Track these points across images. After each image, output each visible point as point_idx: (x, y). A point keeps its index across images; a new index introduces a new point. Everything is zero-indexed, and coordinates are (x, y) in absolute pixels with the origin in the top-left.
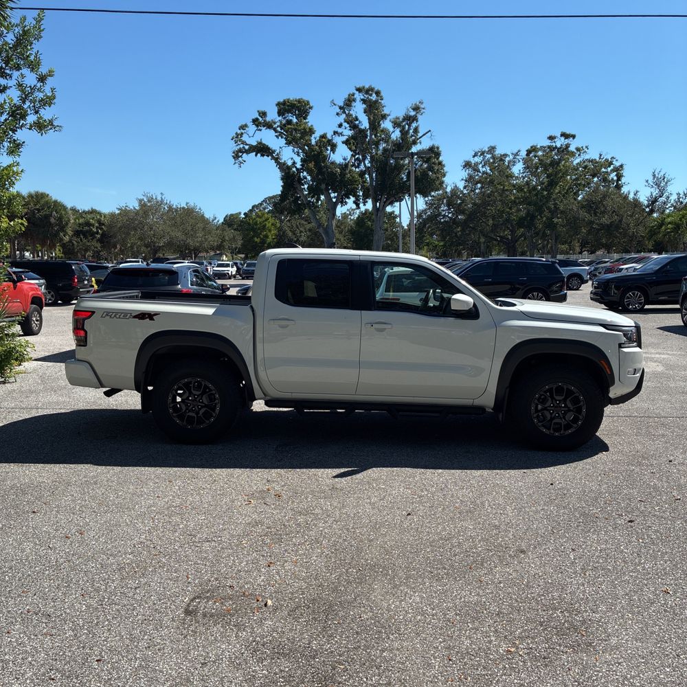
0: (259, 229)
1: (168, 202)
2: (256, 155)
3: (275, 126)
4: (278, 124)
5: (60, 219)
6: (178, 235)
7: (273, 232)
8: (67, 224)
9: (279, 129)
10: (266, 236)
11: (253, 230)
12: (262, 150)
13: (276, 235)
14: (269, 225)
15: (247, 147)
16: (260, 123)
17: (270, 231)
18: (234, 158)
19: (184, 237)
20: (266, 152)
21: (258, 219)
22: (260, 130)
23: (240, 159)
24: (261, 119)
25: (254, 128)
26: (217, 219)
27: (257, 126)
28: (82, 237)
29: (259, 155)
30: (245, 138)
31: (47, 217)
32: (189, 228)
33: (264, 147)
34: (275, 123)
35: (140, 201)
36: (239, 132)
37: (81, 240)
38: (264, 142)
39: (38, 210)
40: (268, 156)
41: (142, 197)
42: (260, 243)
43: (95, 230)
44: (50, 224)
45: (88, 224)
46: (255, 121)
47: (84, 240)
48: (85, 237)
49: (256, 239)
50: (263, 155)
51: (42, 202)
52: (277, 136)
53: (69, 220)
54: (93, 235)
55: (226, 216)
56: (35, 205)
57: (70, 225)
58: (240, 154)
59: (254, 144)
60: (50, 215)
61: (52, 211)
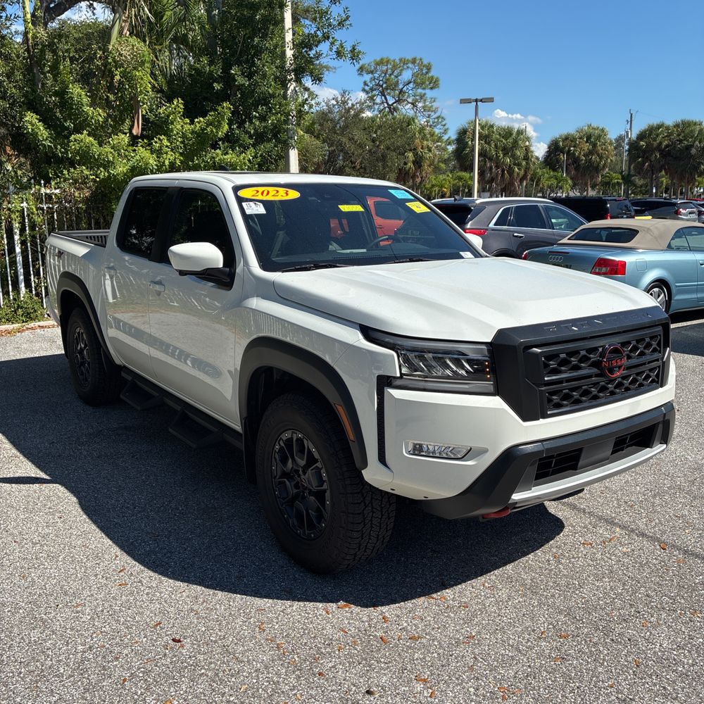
39: (681, 141)
44: (691, 155)
51: (687, 131)
56: (679, 135)
60: (692, 146)
61: (695, 142)
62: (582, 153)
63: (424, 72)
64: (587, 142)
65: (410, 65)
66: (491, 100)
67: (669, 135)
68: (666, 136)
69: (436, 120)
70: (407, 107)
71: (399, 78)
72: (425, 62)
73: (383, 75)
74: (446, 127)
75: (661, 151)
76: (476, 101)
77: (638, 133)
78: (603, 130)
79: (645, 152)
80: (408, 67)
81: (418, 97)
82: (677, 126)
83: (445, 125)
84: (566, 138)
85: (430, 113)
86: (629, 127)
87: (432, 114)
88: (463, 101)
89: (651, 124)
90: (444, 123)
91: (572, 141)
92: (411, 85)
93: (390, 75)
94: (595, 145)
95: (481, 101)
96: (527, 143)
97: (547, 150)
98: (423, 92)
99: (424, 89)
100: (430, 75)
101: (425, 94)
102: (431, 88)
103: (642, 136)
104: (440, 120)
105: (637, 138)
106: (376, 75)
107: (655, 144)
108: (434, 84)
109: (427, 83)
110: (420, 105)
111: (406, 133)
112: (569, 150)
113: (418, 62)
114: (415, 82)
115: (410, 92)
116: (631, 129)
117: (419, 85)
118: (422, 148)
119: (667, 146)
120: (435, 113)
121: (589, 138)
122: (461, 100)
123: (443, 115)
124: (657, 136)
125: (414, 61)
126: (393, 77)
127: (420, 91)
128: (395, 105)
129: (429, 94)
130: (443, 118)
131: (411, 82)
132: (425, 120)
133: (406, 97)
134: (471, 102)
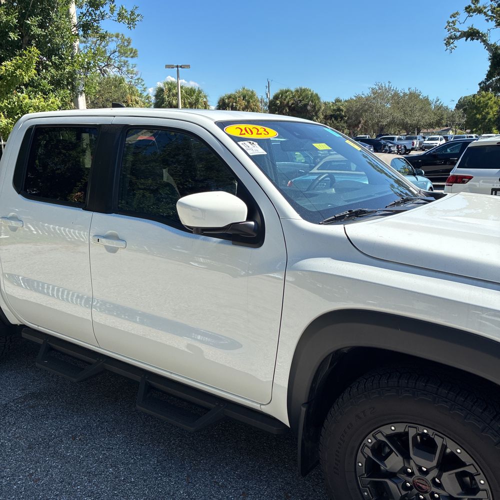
0: (482, 107)
1: (395, 89)
2: (466, 40)
3: (485, 10)
4: (489, 8)
5: (314, 107)
6: (399, 115)
7: (494, 109)
8: (319, 110)
9: (490, 13)
10: (488, 113)
11: (477, 108)
12: (473, 34)
13: (497, 112)
14: (490, 103)
15: (458, 34)
16: (472, 9)
17: (492, 108)
18: (446, 45)
19: (403, 117)
20: (476, 36)
21: (482, 99)
22: (471, 16)
23: (452, 45)
24: (473, 6)
25: (466, 14)
26: (439, 101)
27: (469, 12)
28: (333, 119)
29: (469, 39)
30: (457, 26)
31: (306, 105)
32: (409, 109)
33: (474, 32)
34: (485, 8)
35: (373, 89)
36: (451, 20)
37: (333, 122)
38: (474, 27)
39: (300, 101)
40: (477, 39)
41: (374, 87)
42: (482, 119)
43: (343, 114)
44: (308, 111)
45: (339, 110)
46: (468, 9)
47: (335, 122)
48: (336, 119)
49: (478, 116)
50: (472, 39)
51: (303, 95)
52: (487, 20)
53: (320, 107)
54: (342, 118)
55: (461, 98)
56: (299, 97)
57: (321, 111)
58: (452, 41)
59: (466, 30)
60: (308, 104)
61: (309, 101)
62: (241, 108)
63: (126, 44)
64: (243, 100)
65: (114, 38)
66: (188, 66)
67: (294, 97)
68: (292, 98)
69: (137, 81)
70: (114, 70)
71: (106, 47)
72: (126, 38)
73: (94, 45)
74: (145, 86)
75: (290, 107)
76: (177, 67)
77: (274, 95)
78: (252, 92)
79: (279, 107)
80: (113, 40)
81: (122, 63)
82: (297, 91)
83: (143, 85)
84: (229, 97)
85: (132, 75)
86: (268, 91)
87: (134, 76)
88: (168, 66)
89: (282, 89)
90: (143, 83)
91: (234, 99)
92: (117, 54)
93: (99, 45)
94: (248, 102)
95: (181, 67)
96: (205, 100)
97: (217, 105)
98: (126, 59)
99: (127, 57)
100: (130, 47)
101: (127, 61)
102: (132, 57)
103: (276, 97)
104: (140, 81)
105: (274, 98)
106: (88, 45)
107: (285, 102)
108: (134, 54)
109: (129, 53)
110: (124, 69)
111: (120, 90)
112: (232, 105)
113: (120, 36)
114: (119, 51)
115: (116, 59)
116: (269, 92)
117: (123, 54)
118: (131, 101)
119: (293, 104)
120: (136, 75)
121: (244, 97)
122: (166, 66)
123: (141, 78)
124: (286, 97)
125: (117, 36)
126: (101, 46)
127: (123, 58)
128: (104, 68)
129: (131, 61)
130: (142, 79)
131: (116, 52)
132: (128, 80)
133: (112, 62)
134: (173, 68)
